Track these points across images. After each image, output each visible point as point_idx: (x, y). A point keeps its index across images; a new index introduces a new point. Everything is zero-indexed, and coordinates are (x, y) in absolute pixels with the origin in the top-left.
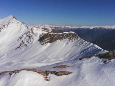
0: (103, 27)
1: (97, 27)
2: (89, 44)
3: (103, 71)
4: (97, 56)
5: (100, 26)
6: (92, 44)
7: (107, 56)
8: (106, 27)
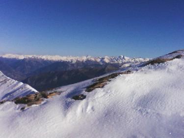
0: (39, 57)
1: (30, 56)
2: (17, 84)
3: (18, 123)
4: (12, 101)
5: (35, 56)
6: (22, 84)
7: (26, 100)
8: (44, 57)
